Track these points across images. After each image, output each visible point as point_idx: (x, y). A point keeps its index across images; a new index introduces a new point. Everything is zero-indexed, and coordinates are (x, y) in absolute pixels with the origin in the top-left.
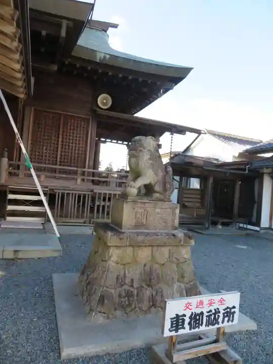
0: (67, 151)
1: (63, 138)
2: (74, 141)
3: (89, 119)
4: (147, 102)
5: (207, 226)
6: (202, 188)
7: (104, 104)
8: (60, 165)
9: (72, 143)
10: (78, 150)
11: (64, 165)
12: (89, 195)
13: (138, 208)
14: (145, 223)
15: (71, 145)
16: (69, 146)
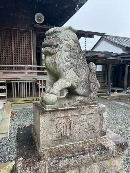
0: (18, 54)
1: (15, 46)
2: (23, 47)
3: (30, 32)
4: (68, 17)
5: (109, 94)
6: (104, 70)
7: (40, 20)
8: (15, 64)
9: (21, 49)
10: (26, 53)
11: (18, 64)
12: (34, 82)
13: (58, 119)
14: (68, 135)
15: (21, 50)
16: (19, 51)
